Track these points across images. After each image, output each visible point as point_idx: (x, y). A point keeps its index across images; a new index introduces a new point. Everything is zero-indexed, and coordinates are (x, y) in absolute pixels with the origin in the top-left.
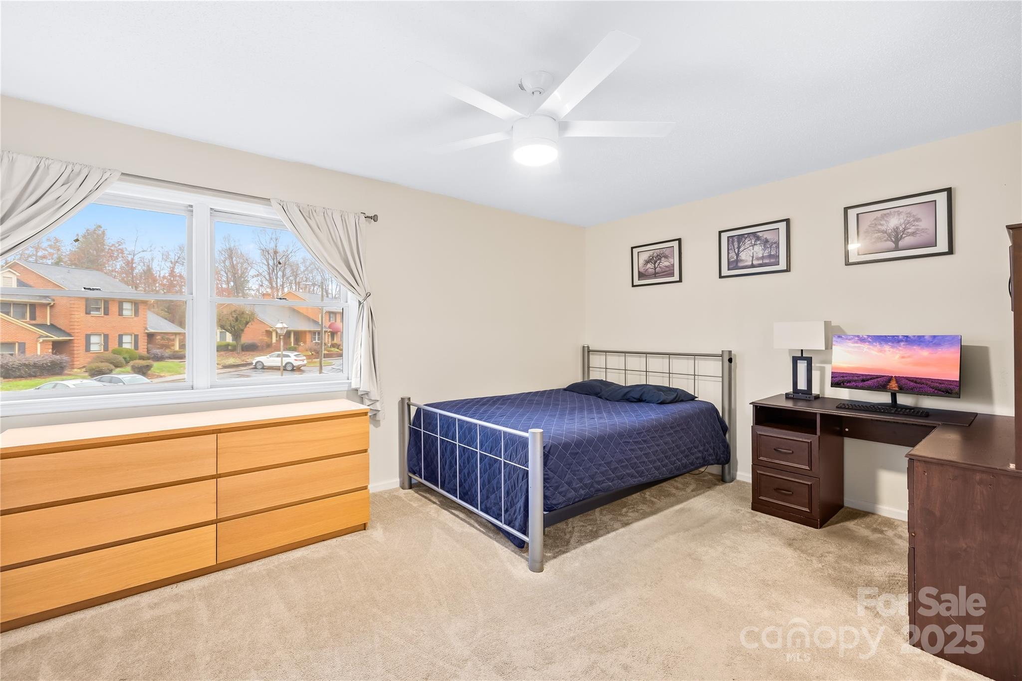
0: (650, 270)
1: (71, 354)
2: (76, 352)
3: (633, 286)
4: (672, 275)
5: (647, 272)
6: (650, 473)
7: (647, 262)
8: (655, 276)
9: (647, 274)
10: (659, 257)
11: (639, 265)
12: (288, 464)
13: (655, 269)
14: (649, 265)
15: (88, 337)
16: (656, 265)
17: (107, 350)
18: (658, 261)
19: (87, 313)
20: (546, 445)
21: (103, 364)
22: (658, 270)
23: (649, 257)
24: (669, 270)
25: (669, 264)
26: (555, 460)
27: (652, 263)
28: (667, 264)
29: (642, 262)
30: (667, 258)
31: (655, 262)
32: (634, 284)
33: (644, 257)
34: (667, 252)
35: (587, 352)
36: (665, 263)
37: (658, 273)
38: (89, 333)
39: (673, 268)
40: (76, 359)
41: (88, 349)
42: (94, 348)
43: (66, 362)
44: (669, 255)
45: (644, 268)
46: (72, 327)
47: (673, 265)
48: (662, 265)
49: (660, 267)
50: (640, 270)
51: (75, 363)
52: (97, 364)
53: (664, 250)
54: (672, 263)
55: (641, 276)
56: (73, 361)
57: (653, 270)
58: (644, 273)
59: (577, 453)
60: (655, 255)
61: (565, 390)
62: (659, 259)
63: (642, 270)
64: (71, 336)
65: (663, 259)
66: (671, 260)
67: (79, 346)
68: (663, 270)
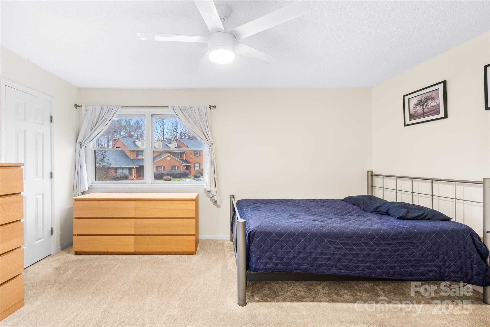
0: (419, 111)
1: (190, 170)
2: (191, 169)
3: (405, 125)
4: (438, 113)
5: (416, 113)
6: (358, 270)
7: (416, 105)
8: (423, 116)
9: (416, 115)
10: (427, 100)
11: (410, 108)
12: (165, 218)
13: (423, 109)
14: (418, 108)
15: (195, 164)
16: (424, 107)
17: (200, 169)
18: (426, 103)
19: (195, 155)
20: (252, 231)
21: (197, 174)
22: (425, 110)
23: (418, 101)
24: (436, 109)
25: (436, 104)
26: (258, 241)
27: (421, 105)
28: (433, 104)
29: (412, 106)
30: (434, 99)
31: (424, 104)
32: (406, 124)
33: (414, 102)
34: (433, 94)
35: (372, 175)
36: (432, 104)
37: (426, 113)
38: (195, 163)
39: (439, 107)
40: (191, 172)
41: (195, 169)
42: (196, 168)
43: (188, 173)
44: (435, 97)
45: (414, 110)
46: (190, 160)
47: (438, 105)
48: (429, 106)
49: (427, 108)
50: (411, 113)
51: (192, 173)
52: (196, 174)
53: (431, 93)
54: (438, 103)
55: (412, 117)
56: (190, 172)
57: (422, 111)
58: (414, 114)
59: (278, 240)
60: (423, 98)
61: (342, 200)
62: (426, 101)
63: (412, 112)
64: (190, 164)
65: (430, 101)
66: (437, 100)
67: (192, 168)
68: (430, 110)
